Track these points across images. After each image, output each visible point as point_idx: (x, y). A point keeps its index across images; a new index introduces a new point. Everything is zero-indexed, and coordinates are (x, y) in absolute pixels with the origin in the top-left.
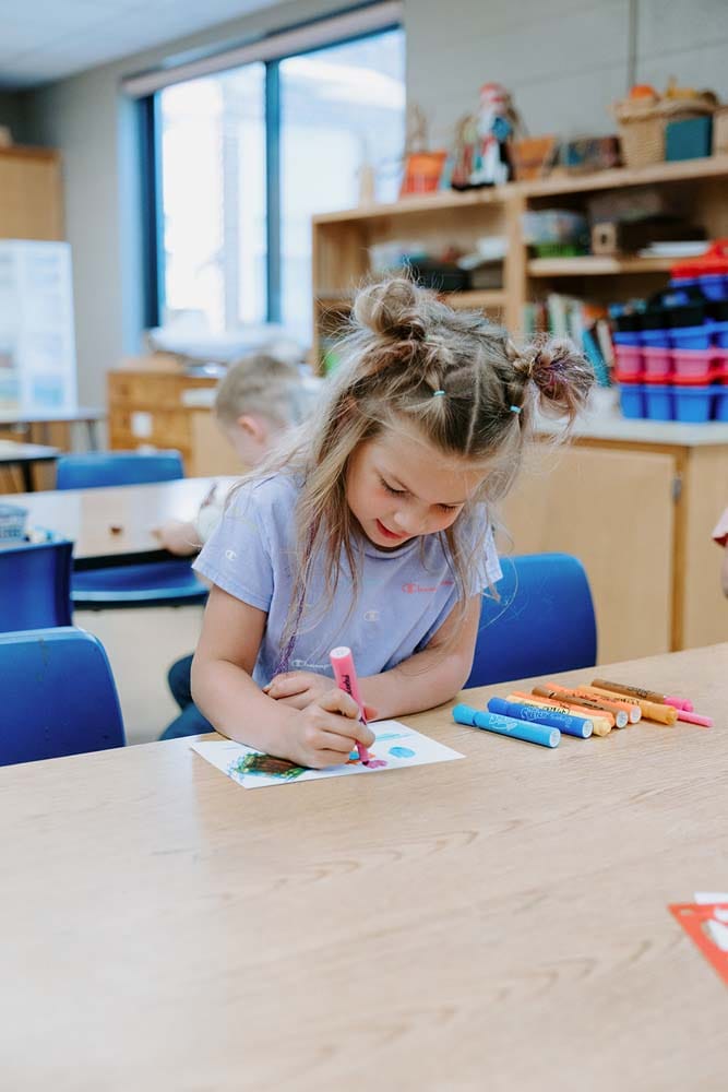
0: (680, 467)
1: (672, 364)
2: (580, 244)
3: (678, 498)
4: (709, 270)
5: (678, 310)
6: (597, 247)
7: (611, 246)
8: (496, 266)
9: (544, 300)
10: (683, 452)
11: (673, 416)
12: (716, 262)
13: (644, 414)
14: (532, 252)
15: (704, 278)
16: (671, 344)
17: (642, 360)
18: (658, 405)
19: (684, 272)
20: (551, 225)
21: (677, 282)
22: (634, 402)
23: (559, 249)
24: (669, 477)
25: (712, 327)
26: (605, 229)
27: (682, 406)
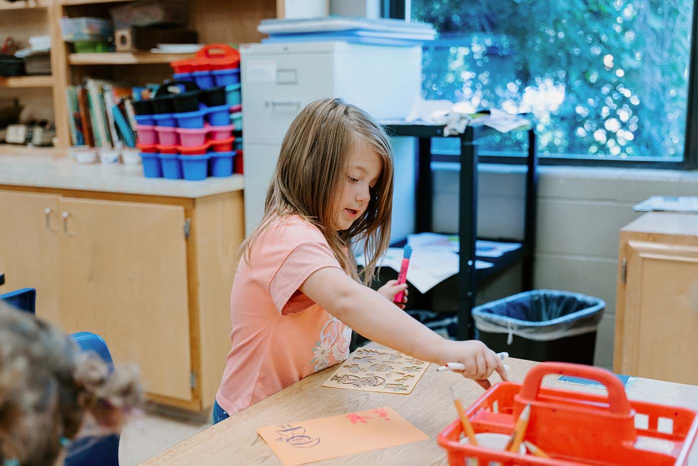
0: (188, 214)
1: (178, 138)
2: (107, 43)
3: (188, 237)
4: (201, 67)
5: (179, 98)
6: (119, 46)
7: (128, 46)
8: (45, 56)
9: (84, 84)
10: (189, 203)
11: (181, 176)
12: (204, 61)
13: (161, 175)
14: (71, 47)
15: (197, 73)
16: (176, 123)
17: (156, 134)
18: (170, 167)
19: (183, 68)
20: (83, 28)
21: (178, 75)
22: (153, 164)
23: (91, 46)
24: (182, 221)
25: (204, 110)
26: (123, 32)
27: (186, 169)
